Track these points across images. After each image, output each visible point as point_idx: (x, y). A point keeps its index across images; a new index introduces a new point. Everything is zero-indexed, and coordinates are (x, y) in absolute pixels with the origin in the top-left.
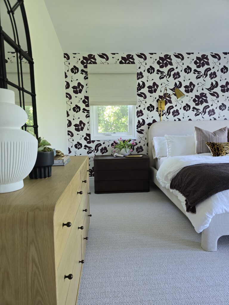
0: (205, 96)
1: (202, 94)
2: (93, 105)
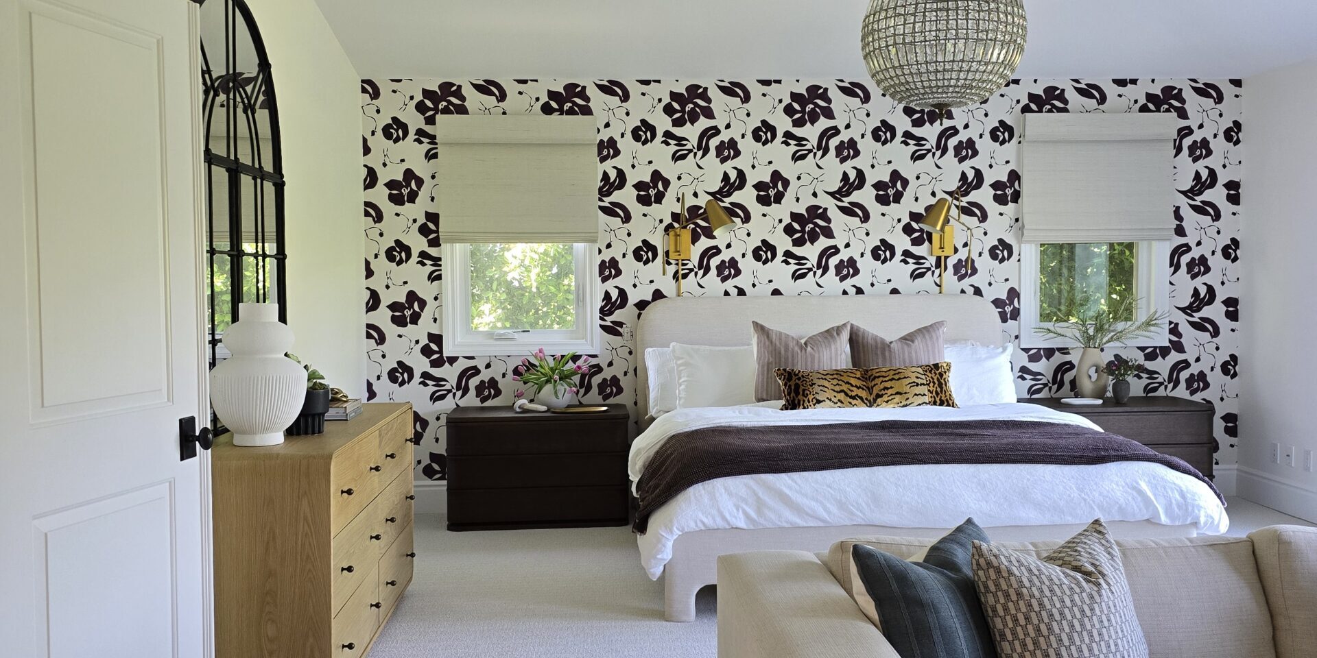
0: (825, 217)
1: (812, 209)
2: (453, 241)
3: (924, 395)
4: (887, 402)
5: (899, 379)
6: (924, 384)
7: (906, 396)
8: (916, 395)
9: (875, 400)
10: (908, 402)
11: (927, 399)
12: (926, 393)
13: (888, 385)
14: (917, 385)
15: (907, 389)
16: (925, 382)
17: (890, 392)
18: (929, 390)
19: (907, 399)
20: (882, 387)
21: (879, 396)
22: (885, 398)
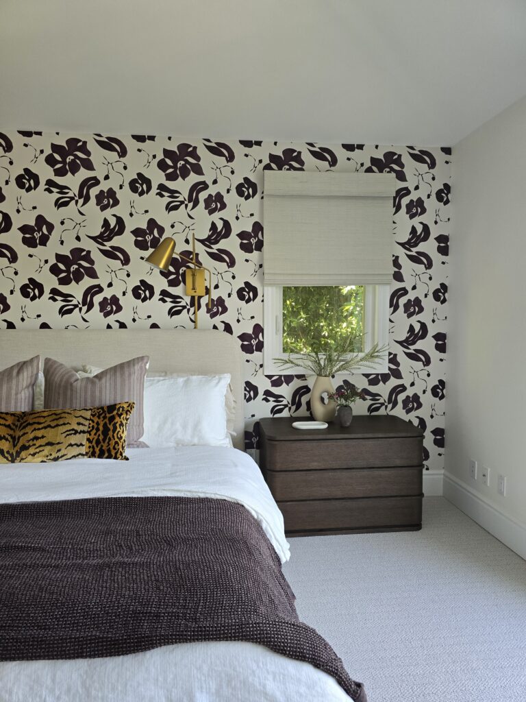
0: (87, 257)
1: (77, 252)
3: (82, 445)
4: (34, 455)
5: (57, 425)
6: (84, 432)
7: (58, 447)
8: (71, 445)
9: (18, 454)
10: (60, 454)
11: (83, 450)
12: (84, 442)
13: (39, 434)
14: (76, 432)
15: (61, 438)
16: (86, 429)
17: (38, 443)
18: (88, 440)
19: (59, 451)
20: (31, 436)
21: (24, 448)
22: (32, 450)
